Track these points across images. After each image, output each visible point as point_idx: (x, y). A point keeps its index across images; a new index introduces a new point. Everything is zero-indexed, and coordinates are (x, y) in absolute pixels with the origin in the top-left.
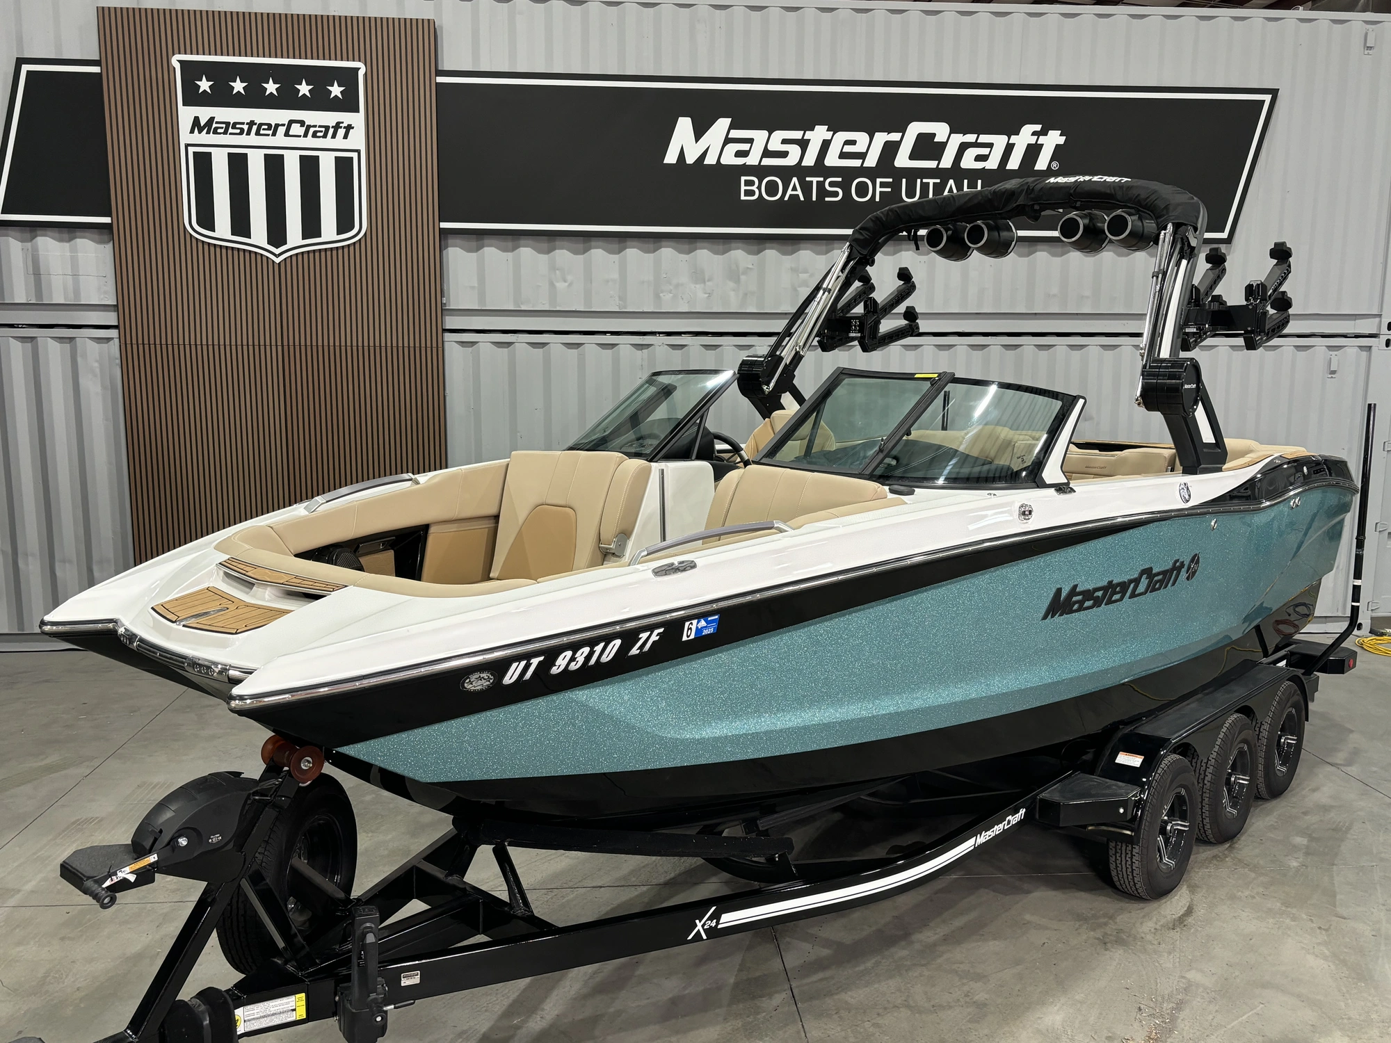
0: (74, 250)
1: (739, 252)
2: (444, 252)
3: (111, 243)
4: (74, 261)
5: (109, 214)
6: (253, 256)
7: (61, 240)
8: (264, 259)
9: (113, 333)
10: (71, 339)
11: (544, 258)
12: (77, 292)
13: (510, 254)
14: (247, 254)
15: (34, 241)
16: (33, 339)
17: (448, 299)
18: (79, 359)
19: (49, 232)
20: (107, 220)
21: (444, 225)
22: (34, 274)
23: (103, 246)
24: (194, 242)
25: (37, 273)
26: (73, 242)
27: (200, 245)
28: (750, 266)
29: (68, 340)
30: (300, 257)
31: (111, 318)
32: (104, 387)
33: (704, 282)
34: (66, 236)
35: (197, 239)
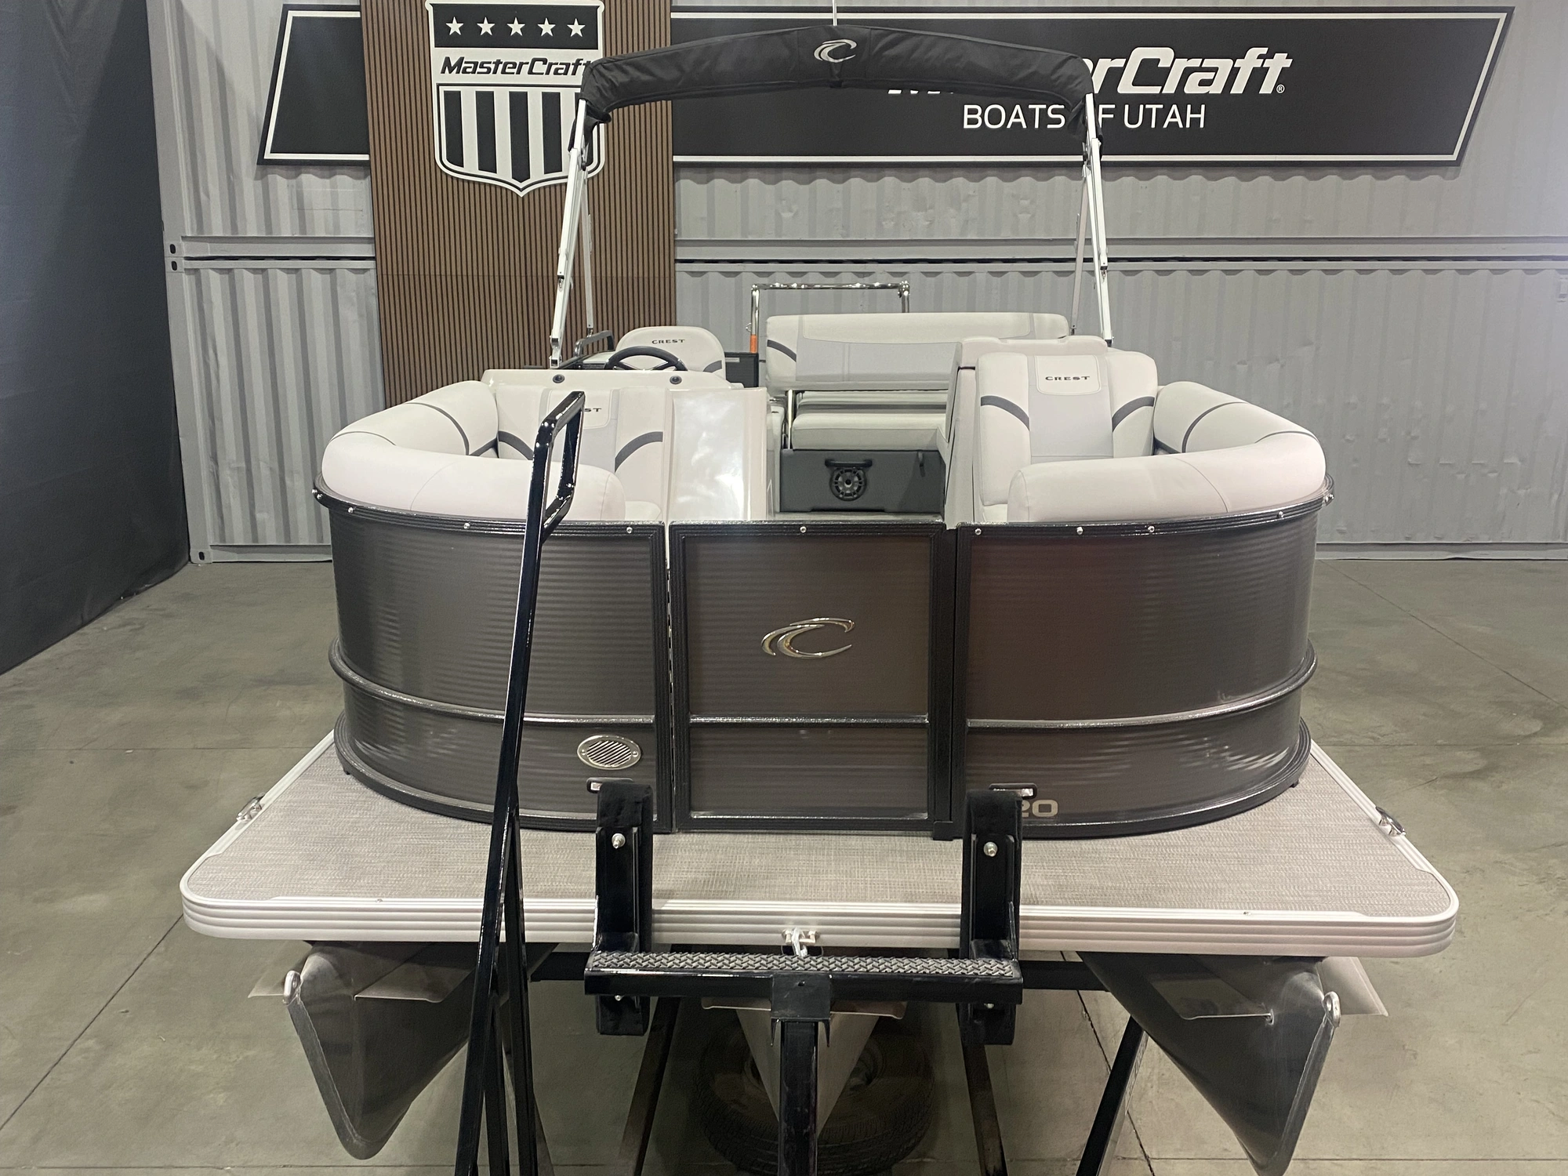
0: (333, 186)
1: (961, 179)
2: (677, 184)
3: (368, 179)
4: (334, 196)
5: (368, 153)
6: (499, 190)
7: (322, 177)
8: (509, 193)
9: (370, 264)
10: (331, 270)
11: (770, 188)
12: (337, 227)
13: (739, 186)
14: (493, 189)
15: (299, 177)
16: (297, 270)
17: (680, 231)
18: (338, 288)
19: (311, 169)
20: (365, 157)
21: (677, 159)
22: (298, 209)
23: (359, 182)
24: (444, 177)
25: (301, 208)
26: (333, 179)
27: (450, 179)
28: (971, 193)
29: (328, 271)
30: (542, 191)
31: (367, 250)
32: (361, 315)
33: (926, 210)
34: (327, 173)
35: (446, 174)
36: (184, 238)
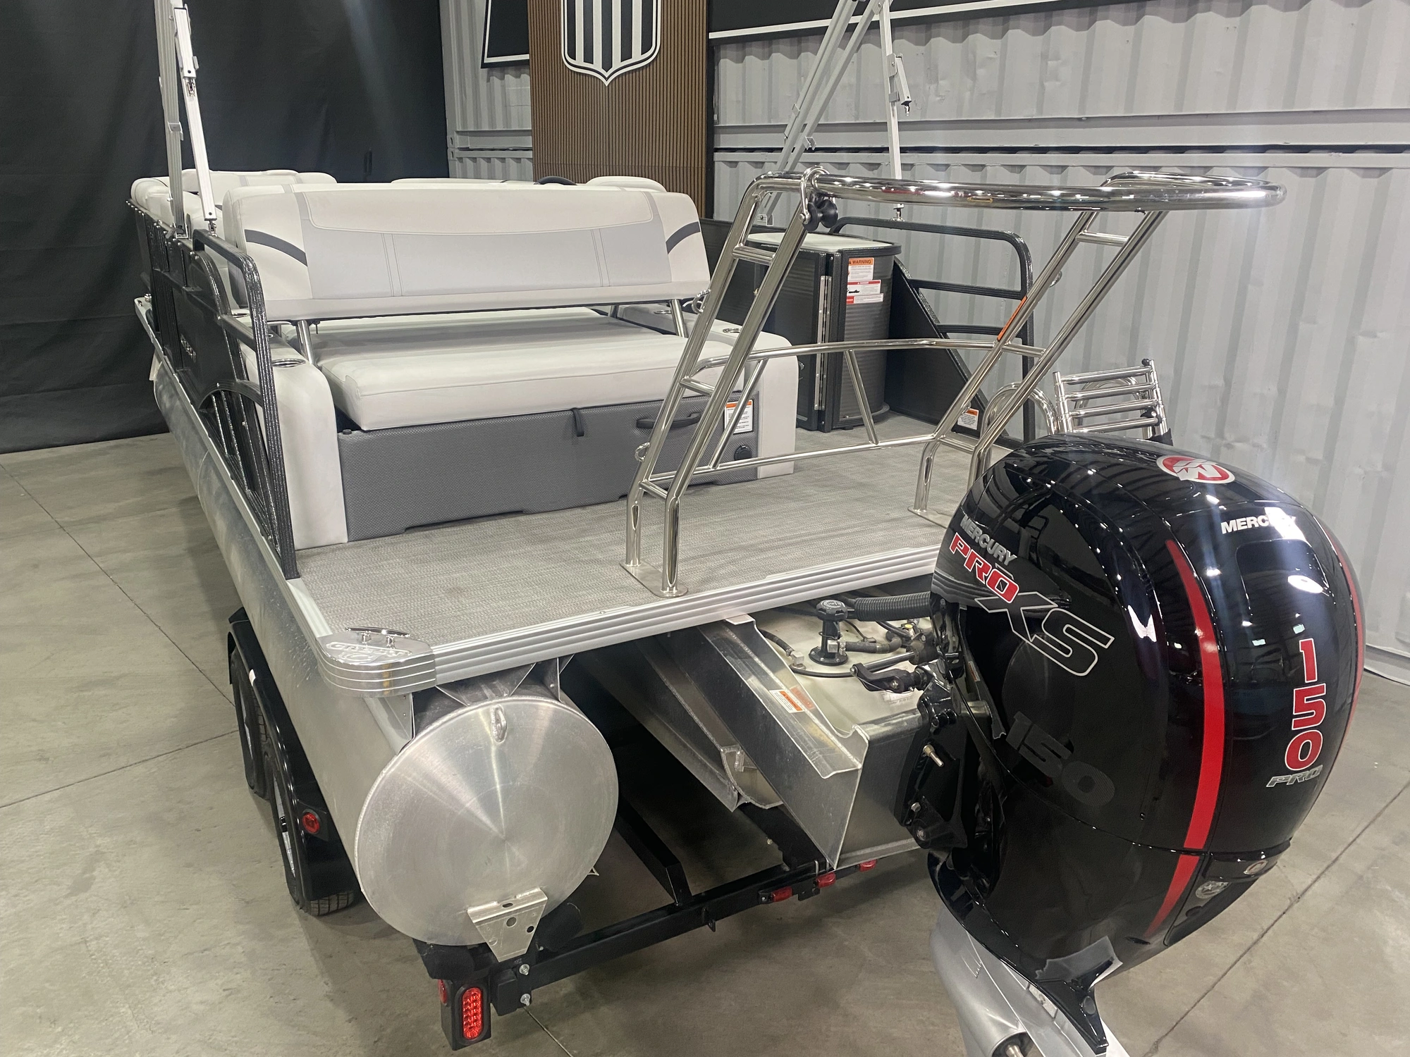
0: (522, 84)
1: (978, 36)
2: (719, 65)
6: (594, 81)
8: (600, 83)
9: (530, 154)
11: (792, 63)
12: (520, 121)
13: (766, 62)
14: (591, 79)
17: (720, 116)
19: (510, 69)
20: (526, 57)
21: (712, 35)
24: (567, 71)
25: (506, 105)
27: (570, 73)
28: (991, 54)
30: (619, 79)
33: (938, 82)
35: (568, 68)
36: (458, 132)
